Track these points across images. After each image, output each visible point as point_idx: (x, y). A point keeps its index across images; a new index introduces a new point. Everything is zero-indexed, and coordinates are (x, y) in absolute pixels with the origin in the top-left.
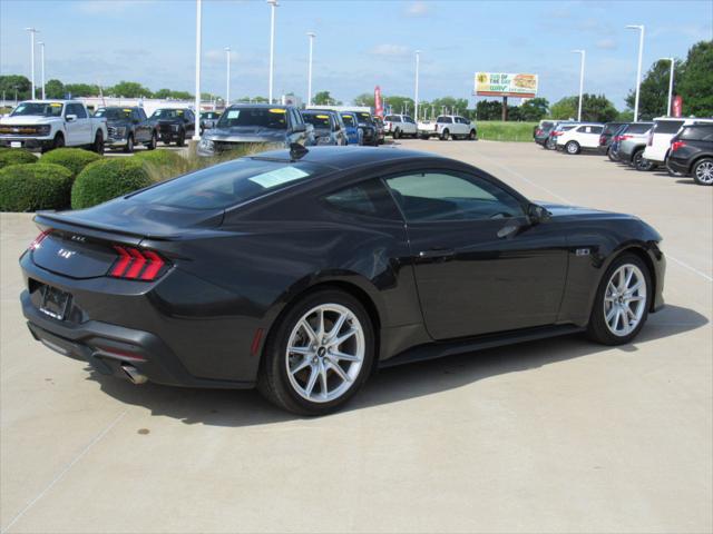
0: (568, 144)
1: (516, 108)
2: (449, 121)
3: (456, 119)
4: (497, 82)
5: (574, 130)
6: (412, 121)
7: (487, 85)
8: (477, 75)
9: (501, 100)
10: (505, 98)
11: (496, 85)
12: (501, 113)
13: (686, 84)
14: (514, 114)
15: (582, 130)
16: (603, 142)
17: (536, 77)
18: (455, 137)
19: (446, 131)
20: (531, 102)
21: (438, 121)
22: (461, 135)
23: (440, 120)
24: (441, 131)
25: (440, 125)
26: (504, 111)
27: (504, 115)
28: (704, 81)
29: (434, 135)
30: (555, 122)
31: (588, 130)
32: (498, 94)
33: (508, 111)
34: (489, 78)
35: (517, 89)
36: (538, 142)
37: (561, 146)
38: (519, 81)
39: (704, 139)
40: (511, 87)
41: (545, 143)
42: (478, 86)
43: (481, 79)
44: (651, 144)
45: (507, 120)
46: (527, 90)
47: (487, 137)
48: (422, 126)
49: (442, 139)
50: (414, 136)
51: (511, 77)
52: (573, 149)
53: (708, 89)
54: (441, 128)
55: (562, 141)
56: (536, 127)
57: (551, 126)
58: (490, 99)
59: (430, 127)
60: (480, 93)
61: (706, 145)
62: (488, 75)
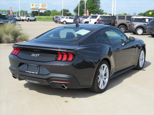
0: (63, 21)
1: (42, 13)
2: (29, 16)
3: (31, 16)
4: (37, 6)
5: (65, 18)
6: (19, 17)
7: (34, 7)
8: (31, 4)
9: (38, 11)
10: (39, 10)
11: (37, 7)
12: (38, 14)
13: (88, 6)
14: (41, 14)
15: (67, 18)
16: (74, 21)
17: (47, 5)
18: (31, 21)
19: (29, 19)
20: (46, 11)
21: (26, 16)
22: (32, 20)
23: (27, 16)
24: (27, 19)
25: (27, 17)
26: (39, 13)
27: (39, 15)
28: (92, 5)
29: (25, 20)
30: (59, 16)
31: (68, 18)
32: (37, 9)
33: (40, 13)
34: (34, 5)
35: (42, 8)
36: (54, 21)
37: (61, 22)
38: (42, 6)
39: (105, 20)
40: (40, 7)
41: (56, 22)
42: (32, 7)
43: (33, 5)
44: (90, 21)
45: (40, 16)
46: (44, 8)
47: (39, 20)
48: (22, 18)
49: (28, 21)
50: (20, 20)
51: (40, 5)
52: (65, 23)
53: (93, 7)
54: (27, 18)
55: (62, 21)
56: (53, 18)
57: (58, 17)
58: (35, 11)
59: (24, 18)
60: (32, 9)
61: (106, 21)
62: (34, 4)
